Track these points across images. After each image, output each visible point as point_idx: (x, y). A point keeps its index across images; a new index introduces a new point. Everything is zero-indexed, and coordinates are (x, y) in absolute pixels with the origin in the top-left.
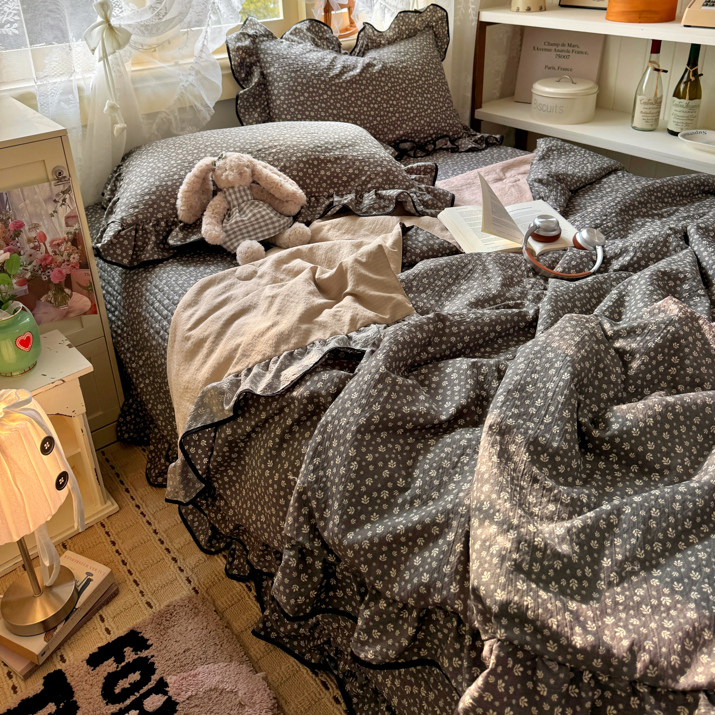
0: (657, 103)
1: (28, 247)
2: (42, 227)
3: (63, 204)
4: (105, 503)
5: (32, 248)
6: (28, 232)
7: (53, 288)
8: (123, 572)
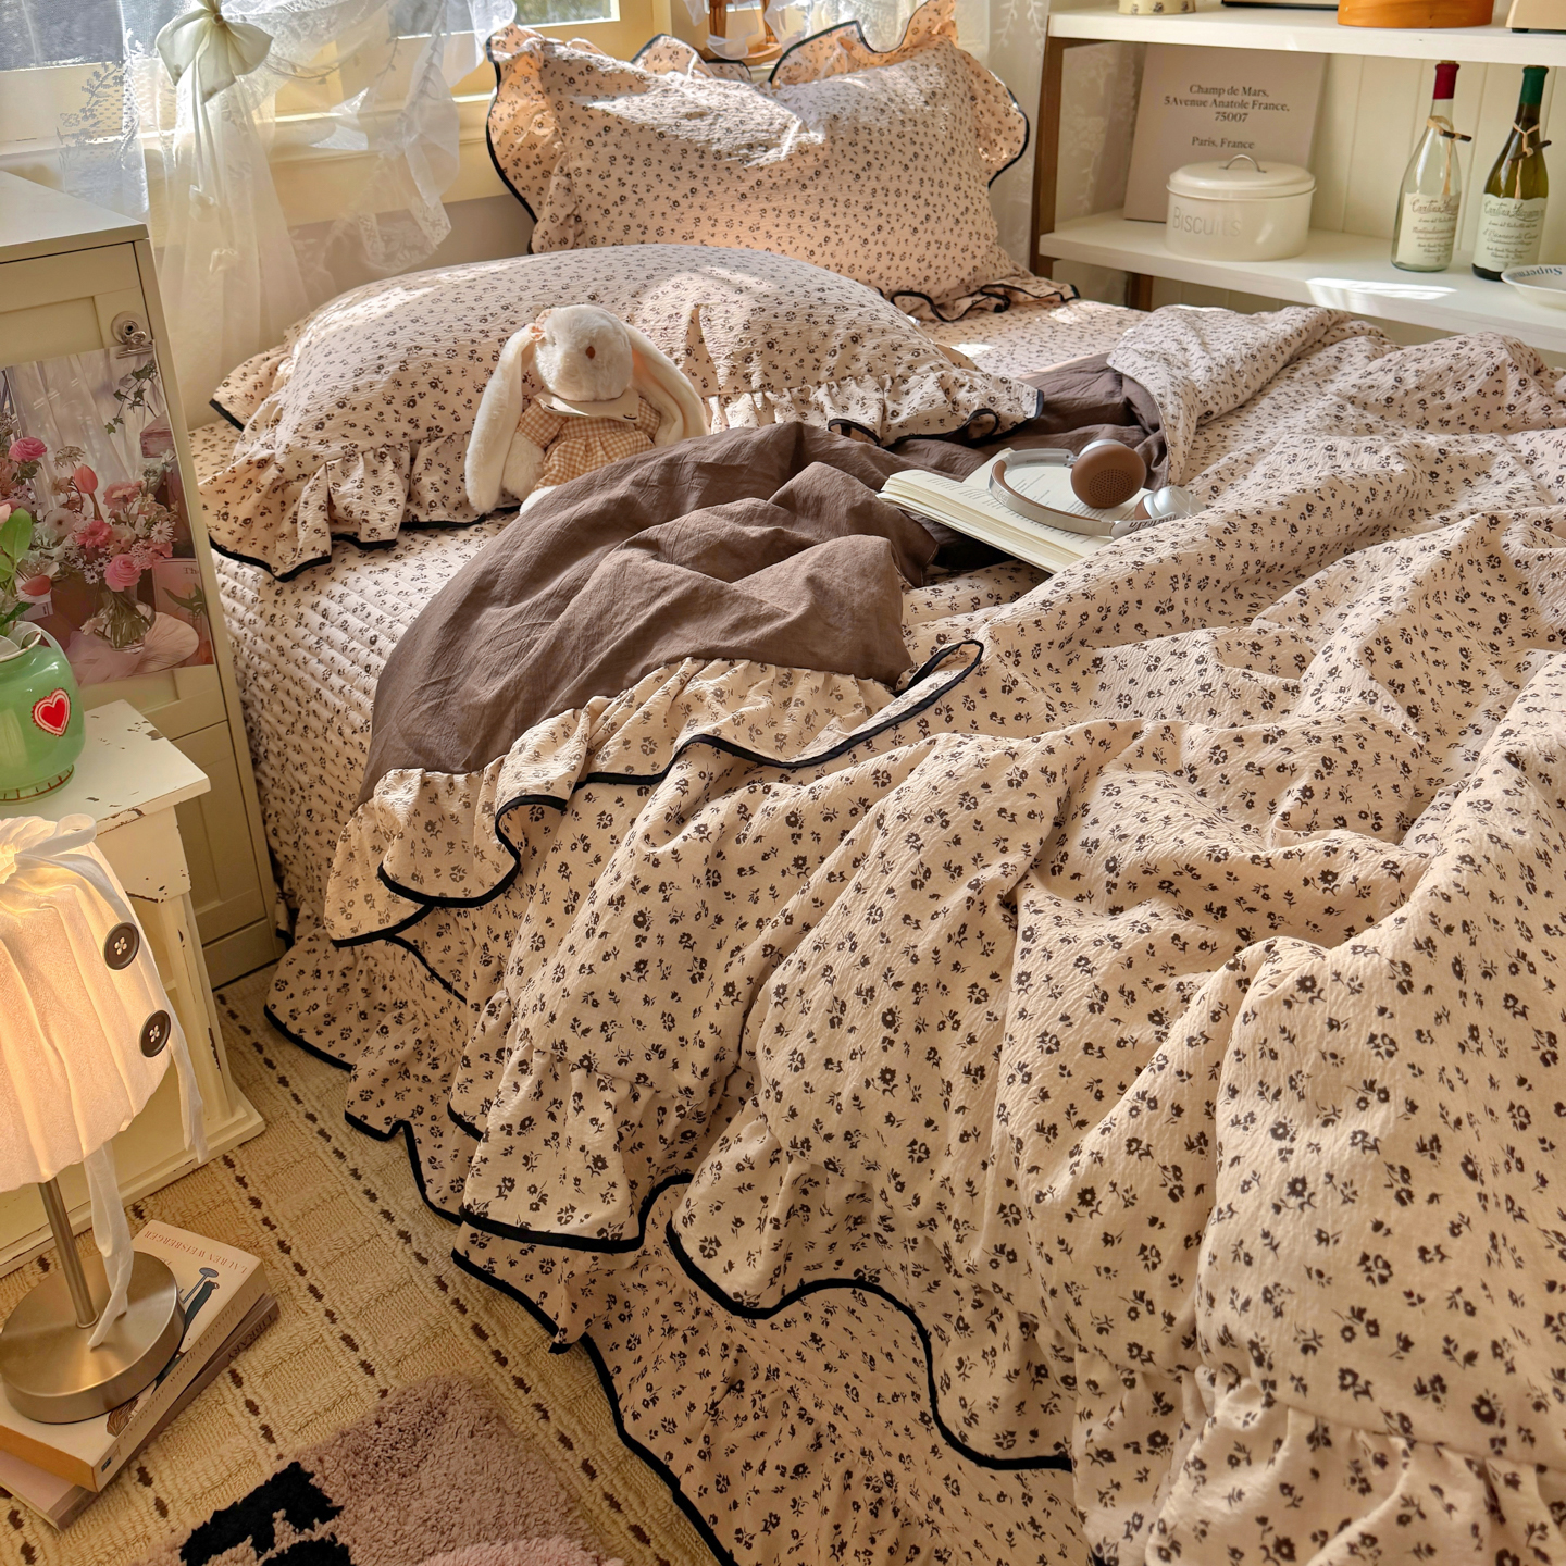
0: (1452, 208)
1: (54, 502)
2: (89, 454)
3: (136, 404)
4: (232, 1115)
5: (64, 505)
6: (53, 466)
7: (110, 602)
8: (282, 1269)
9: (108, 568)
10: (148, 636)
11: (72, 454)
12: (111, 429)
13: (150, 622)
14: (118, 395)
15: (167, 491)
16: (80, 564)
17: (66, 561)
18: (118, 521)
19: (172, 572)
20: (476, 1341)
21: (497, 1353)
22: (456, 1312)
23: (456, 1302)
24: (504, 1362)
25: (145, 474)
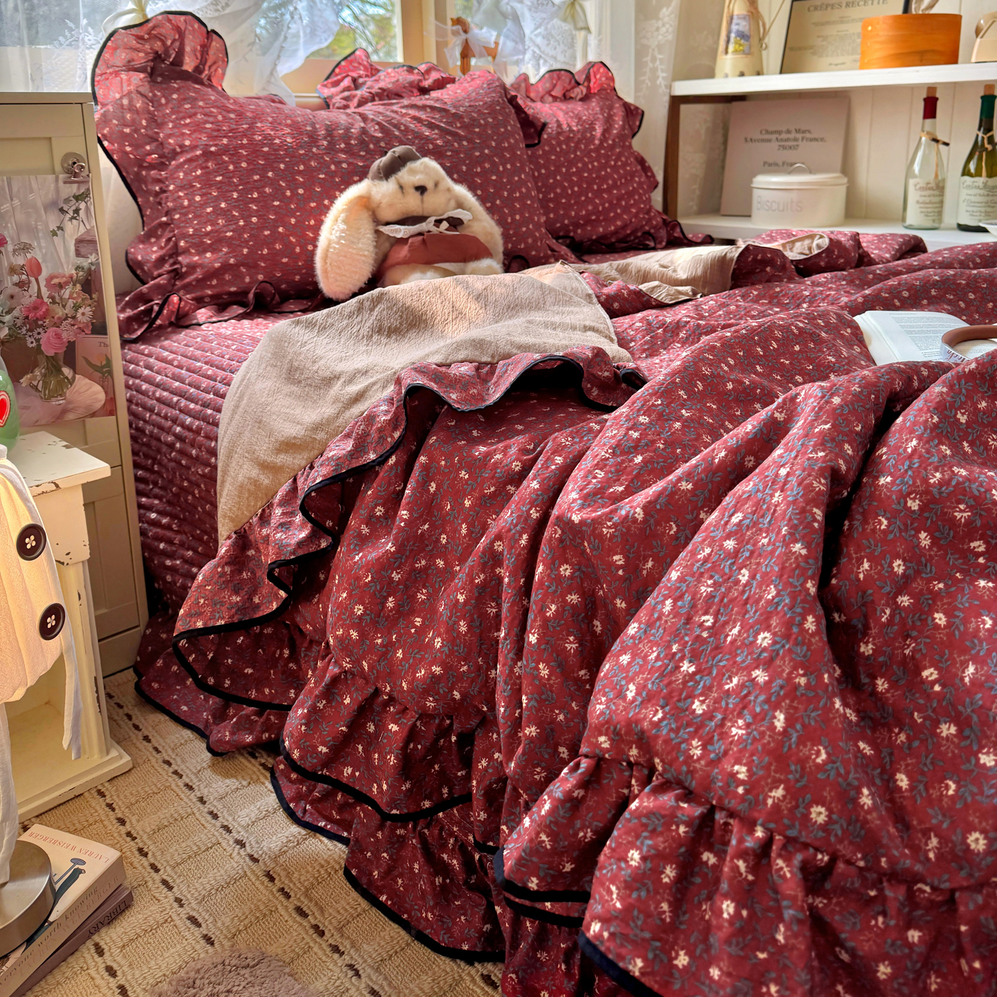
0: (939, 187)
1: (9, 281)
2: (37, 249)
3: (73, 218)
4: (108, 754)
5: (16, 284)
6: (11, 254)
7: (43, 363)
8: (140, 868)
9: (44, 337)
10: (68, 393)
11: (26, 248)
12: (54, 234)
13: (71, 382)
14: (62, 210)
15: (90, 283)
16: (24, 330)
17: (14, 327)
18: (54, 302)
19: (89, 345)
20: (299, 919)
21: (316, 927)
22: (282, 898)
23: (282, 890)
24: (322, 934)
25: (76, 269)
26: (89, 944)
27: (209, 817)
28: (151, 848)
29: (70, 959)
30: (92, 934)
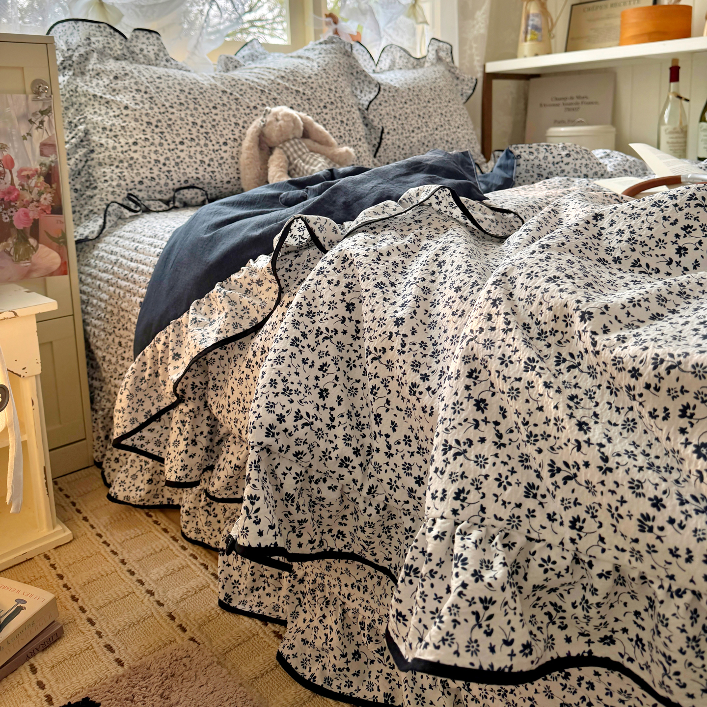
0: (684, 131)
2: (11, 149)
3: (39, 127)
4: (54, 527)
7: (15, 235)
8: (71, 610)
9: (15, 215)
10: (34, 257)
11: (3, 147)
12: (25, 138)
13: (35, 250)
15: (50, 176)
18: (23, 189)
19: (49, 222)
25: (40, 165)
26: (27, 665)
27: (128, 574)
28: (81, 595)
29: (10, 676)
30: (29, 658)
